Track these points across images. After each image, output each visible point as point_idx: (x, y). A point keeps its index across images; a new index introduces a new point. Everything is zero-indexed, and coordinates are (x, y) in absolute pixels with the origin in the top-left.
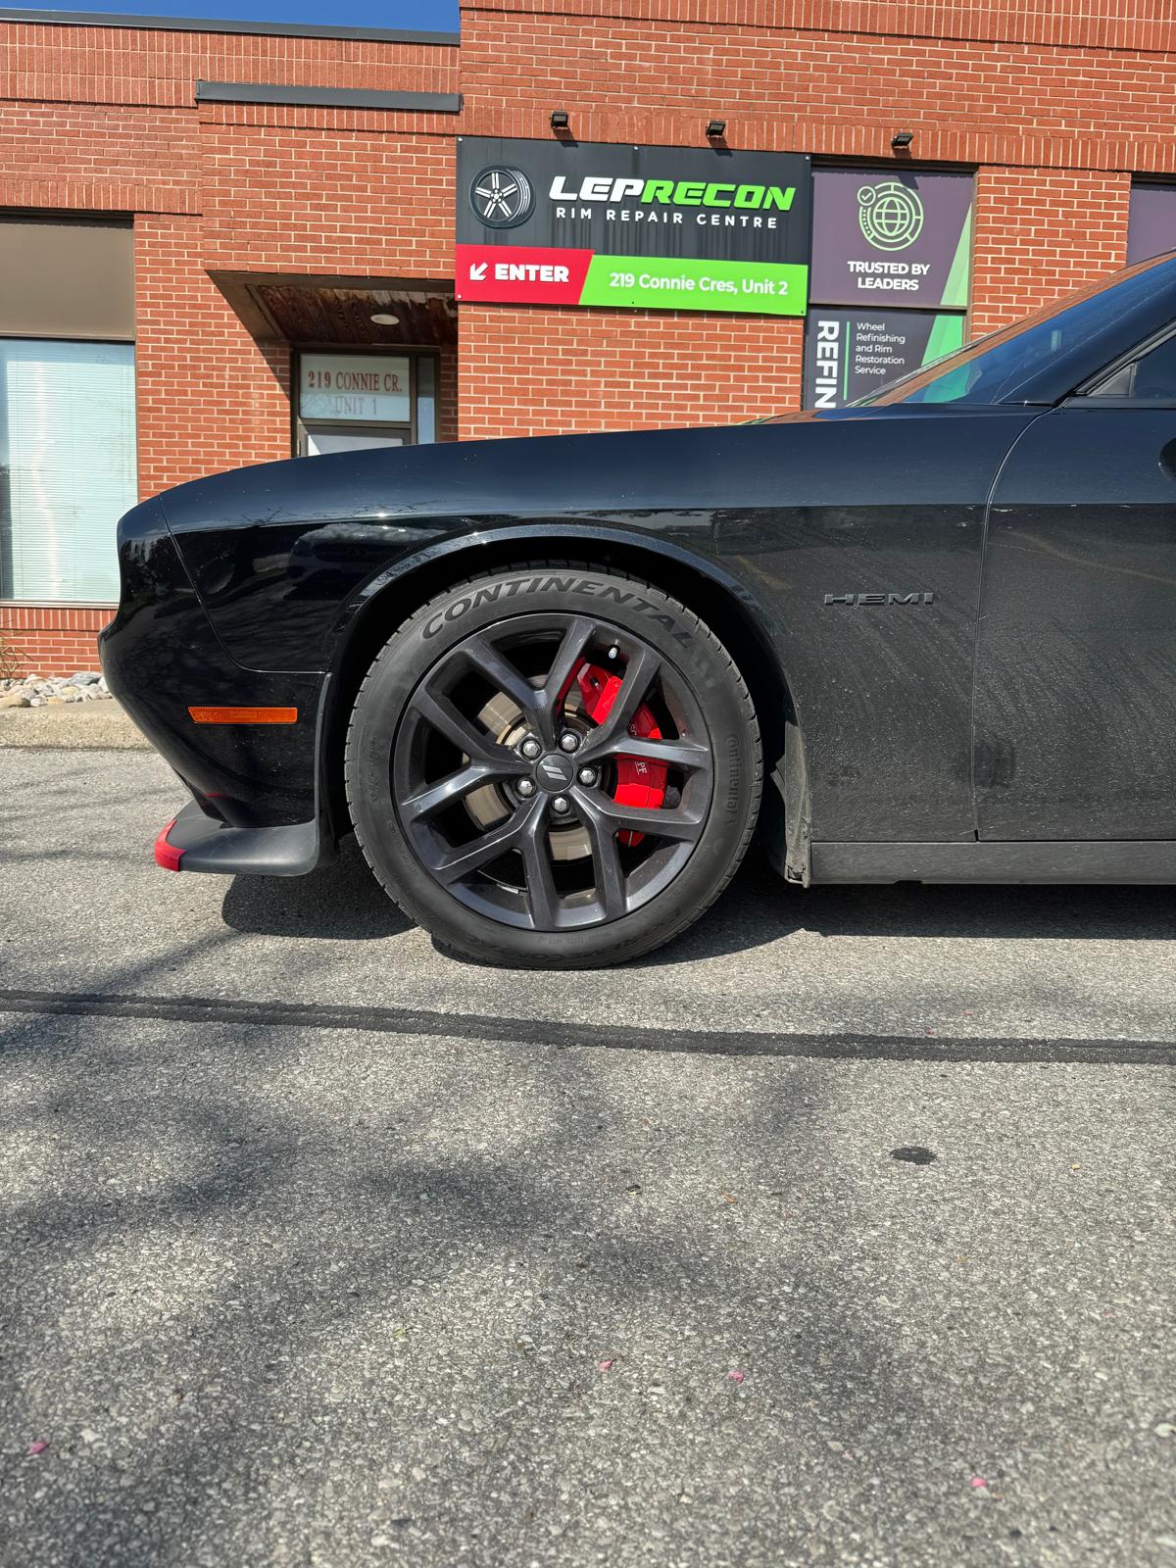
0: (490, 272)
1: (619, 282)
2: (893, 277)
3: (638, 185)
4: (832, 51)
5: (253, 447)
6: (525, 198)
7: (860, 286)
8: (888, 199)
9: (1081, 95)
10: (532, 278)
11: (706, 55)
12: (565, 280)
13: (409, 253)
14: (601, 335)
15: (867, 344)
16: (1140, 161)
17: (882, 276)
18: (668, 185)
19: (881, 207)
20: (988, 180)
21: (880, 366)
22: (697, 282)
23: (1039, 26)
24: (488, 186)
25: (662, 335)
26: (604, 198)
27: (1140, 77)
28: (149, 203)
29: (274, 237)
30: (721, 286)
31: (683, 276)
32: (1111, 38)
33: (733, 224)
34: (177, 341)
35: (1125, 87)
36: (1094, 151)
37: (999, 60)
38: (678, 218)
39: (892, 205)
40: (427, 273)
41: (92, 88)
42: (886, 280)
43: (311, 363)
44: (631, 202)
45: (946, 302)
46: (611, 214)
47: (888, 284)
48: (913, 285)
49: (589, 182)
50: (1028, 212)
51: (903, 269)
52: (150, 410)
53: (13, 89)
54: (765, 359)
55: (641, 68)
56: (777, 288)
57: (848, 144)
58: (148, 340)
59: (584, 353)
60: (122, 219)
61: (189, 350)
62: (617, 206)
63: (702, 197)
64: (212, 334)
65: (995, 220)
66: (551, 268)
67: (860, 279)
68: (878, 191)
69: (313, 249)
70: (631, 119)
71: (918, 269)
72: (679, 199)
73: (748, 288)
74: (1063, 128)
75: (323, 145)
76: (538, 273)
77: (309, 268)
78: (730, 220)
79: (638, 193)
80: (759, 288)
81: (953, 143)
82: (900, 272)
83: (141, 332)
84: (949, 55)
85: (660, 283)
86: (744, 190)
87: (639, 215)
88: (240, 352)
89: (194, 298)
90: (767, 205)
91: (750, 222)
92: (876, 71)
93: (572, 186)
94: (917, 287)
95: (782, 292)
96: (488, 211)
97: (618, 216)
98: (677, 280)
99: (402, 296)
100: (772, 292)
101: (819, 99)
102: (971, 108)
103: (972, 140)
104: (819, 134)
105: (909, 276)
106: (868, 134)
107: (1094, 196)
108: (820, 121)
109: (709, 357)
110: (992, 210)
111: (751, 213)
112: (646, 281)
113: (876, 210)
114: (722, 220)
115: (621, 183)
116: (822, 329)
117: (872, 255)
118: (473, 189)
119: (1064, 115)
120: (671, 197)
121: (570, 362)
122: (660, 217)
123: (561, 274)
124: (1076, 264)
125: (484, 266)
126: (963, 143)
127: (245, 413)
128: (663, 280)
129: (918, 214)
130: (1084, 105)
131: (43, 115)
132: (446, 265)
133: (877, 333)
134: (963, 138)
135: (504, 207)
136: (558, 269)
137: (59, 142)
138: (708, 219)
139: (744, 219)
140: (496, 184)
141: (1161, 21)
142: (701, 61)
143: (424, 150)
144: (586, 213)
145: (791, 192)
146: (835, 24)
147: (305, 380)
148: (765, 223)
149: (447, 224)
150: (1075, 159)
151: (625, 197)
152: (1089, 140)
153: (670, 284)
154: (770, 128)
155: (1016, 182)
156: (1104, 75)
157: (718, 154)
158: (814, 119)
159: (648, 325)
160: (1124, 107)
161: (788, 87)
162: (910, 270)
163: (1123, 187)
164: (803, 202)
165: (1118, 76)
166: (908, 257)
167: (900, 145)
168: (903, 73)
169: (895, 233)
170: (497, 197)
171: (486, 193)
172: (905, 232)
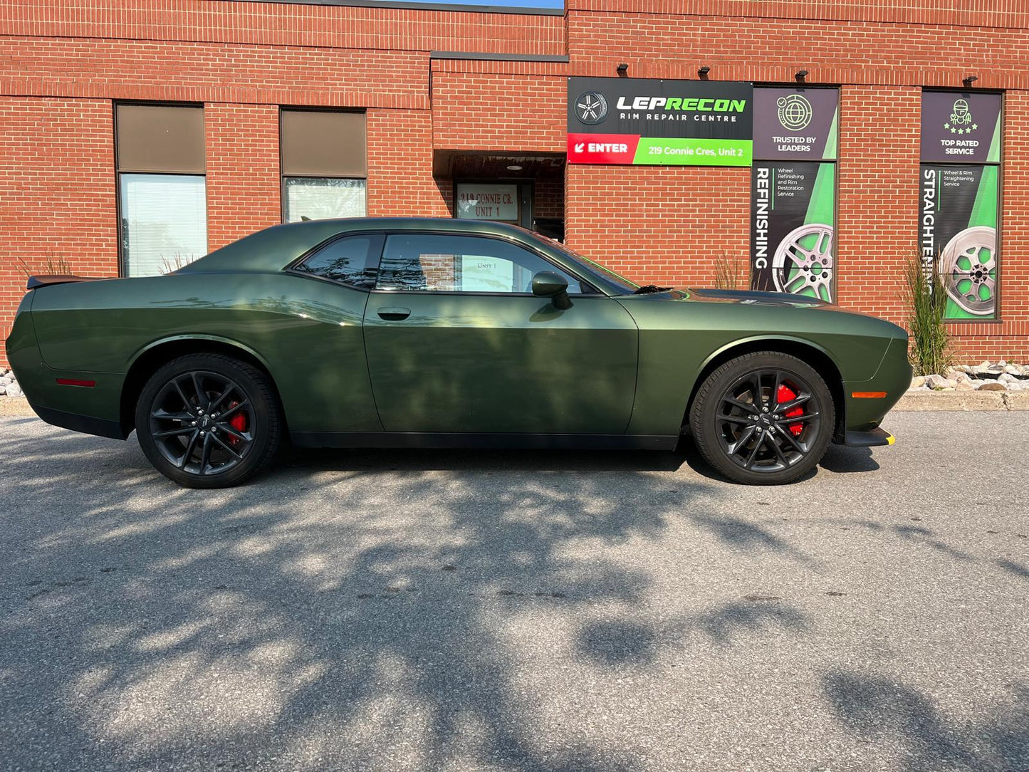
0: (586, 148)
1: (654, 151)
2: (797, 144)
3: (663, 100)
4: (764, 28)
6: (604, 109)
7: (779, 150)
8: (793, 104)
9: (894, 47)
10: (608, 150)
11: (698, 32)
12: (625, 151)
13: (542, 138)
14: (643, 179)
15: (784, 180)
16: (926, 81)
17: (791, 144)
18: (679, 100)
19: (790, 108)
20: (847, 93)
21: (791, 191)
22: (695, 150)
23: (871, 13)
24: (585, 103)
25: (676, 178)
26: (645, 108)
27: (924, 37)
28: (375, 102)
30: (708, 152)
31: (688, 148)
32: (909, 18)
33: (713, 120)
34: (390, 178)
35: (917, 42)
36: (902, 76)
37: (850, 31)
38: (684, 117)
39: (795, 107)
40: (552, 148)
42: (793, 146)
43: (463, 189)
44: (659, 110)
45: (825, 157)
47: (794, 148)
48: (807, 149)
49: (637, 100)
50: (868, 109)
51: (802, 140)
53: (300, 40)
54: (731, 190)
55: (663, 39)
56: (737, 153)
57: (772, 77)
58: (374, 177)
59: (635, 189)
60: (362, 110)
61: (397, 183)
62: (652, 112)
63: (697, 106)
65: (851, 114)
66: (617, 145)
67: (779, 146)
68: (788, 100)
70: (659, 65)
71: (809, 140)
72: (685, 108)
73: (722, 153)
74: (885, 64)
75: (496, 82)
76: (611, 148)
78: (711, 118)
79: (663, 105)
80: (727, 153)
81: (828, 74)
82: (800, 142)
83: (370, 173)
84: (825, 29)
85: (675, 151)
86: (718, 102)
87: (664, 117)
88: (425, 184)
89: (400, 154)
90: (731, 110)
91: (722, 119)
92: (787, 38)
93: (629, 102)
94: (809, 149)
95: (739, 155)
96: (585, 116)
97: (653, 117)
98: (684, 150)
100: (735, 155)
101: (756, 53)
102: (837, 55)
103: (838, 73)
104: (757, 71)
105: (805, 144)
106: (783, 71)
107: (903, 99)
108: (757, 64)
109: (701, 189)
110: (849, 109)
111: (723, 114)
113: (787, 110)
114: (707, 118)
115: (654, 100)
116: (760, 172)
117: (785, 133)
118: (577, 104)
119: (886, 57)
120: (680, 107)
121: (627, 194)
122: (675, 117)
123: (624, 148)
124: (894, 136)
125: (582, 145)
126: (833, 74)
128: (677, 150)
129: (809, 111)
130: (895, 52)
131: (316, 54)
132: (561, 144)
133: (789, 174)
134: (833, 71)
135: (593, 113)
136: (621, 145)
137: (325, 69)
138: (700, 118)
139: (719, 117)
140: (588, 101)
141: (934, 9)
142: (694, 35)
143: (550, 84)
144: (636, 116)
145: (743, 102)
146: (765, 14)
147: (459, 196)
148: (730, 119)
149: (563, 123)
150: (892, 80)
151: (656, 107)
152: (900, 70)
153: (681, 152)
154: (731, 68)
155: (861, 93)
156: (906, 37)
157: (703, 84)
158: (754, 64)
159: (668, 173)
160: (916, 53)
161: (740, 47)
162: (806, 141)
163: (918, 94)
164: (749, 107)
165: (913, 37)
166: (804, 134)
167: (800, 76)
168: (800, 38)
169: (797, 122)
170: (589, 108)
171: (583, 106)
172: (803, 120)
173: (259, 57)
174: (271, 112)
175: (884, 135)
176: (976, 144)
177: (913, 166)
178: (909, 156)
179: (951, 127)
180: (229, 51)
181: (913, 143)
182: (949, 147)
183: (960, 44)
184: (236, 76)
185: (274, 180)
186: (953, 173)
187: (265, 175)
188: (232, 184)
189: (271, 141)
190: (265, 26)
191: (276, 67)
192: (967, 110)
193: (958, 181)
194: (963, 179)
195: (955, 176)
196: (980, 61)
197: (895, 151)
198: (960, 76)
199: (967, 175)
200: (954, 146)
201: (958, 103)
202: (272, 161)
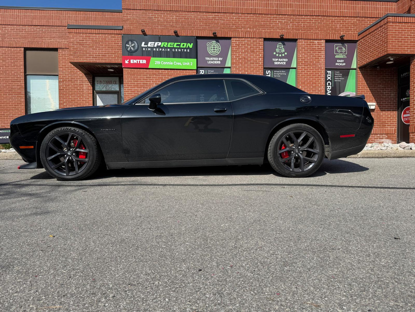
0: (129, 61)
1: (157, 63)
2: (215, 61)
3: (160, 43)
4: (200, 16)
5: (84, 97)
6: (136, 46)
7: (208, 63)
8: (213, 45)
9: (252, 23)
10: (138, 62)
11: (174, 17)
12: (145, 63)
13: (113, 58)
14: (153, 74)
16: (265, 36)
18: (166, 43)
19: (212, 47)
20: (234, 41)
22: (173, 63)
23: (242, 10)
24: (129, 44)
25: (167, 74)
26: (153, 46)
27: (264, 19)
28: (61, 46)
29: (84, 55)
30: (178, 64)
31: (170, 62)
32: (258, 12)
33: (180, 51)
34: (67, 75)
35: (261, 21)
36: (255, 34)
37: (234, 17)
38: (169, 50)
39: (214, 46)
40: (116, 62)
41: (49, 23)
42: (213, 61)
43: (97, 79)
44: (158, 47)
45: (226, 66)
46: (154, 49)
47: (214, 62)
48: (219, 62)
49: (150, 43)
50: (242, 47)
52: (61, 89)
53: (32, 23)
55: (160, 20)
56: (190, 64)
57: (204, 34)
58: (61, 75)
59: (150, 77)
60: (56, 50)
61: (70, 77)
62: (156, 48)
63: (173, 46)
64: (75, 73)
65: (235, 49)
66: (142, 60)
67: (208, 61)
68: (211, 43)
69: (92, 57)
70: (158, 30)
71: (220, 59)
72: (169, 46)
73: (184, 64)
74: (249, 30)
75: (94, 36)
76: (140, 61)
77: (91, 61)
78: (179, 50)
79: (160, 45)
80: (186, 64)
81: (226, 33)
82: (216, 60)
83: (60, 73)
84: (224, 16)
86: (182, 44)
87: (160, 49)
88: (81, 77)
90: (187, 47)
91: (184, 50)
92: (209, 19)
93: (146, 44)
94: (220, 63)
95: (191, 65)
96: (129, 49)
97: (156, 50)
98: (169, 63)
99: (113, 66)
100: (189, 65)
101: (197, 25)
102: (229, 26)
103: (230, 33)
104: (198, 32)
105: (218, 60)
106: (208, 32)
107: (256, 43)
108: (198, 30)
110: (235, 47)
111: (184, 49)
112: (162, 63)
113: (211, 47)
114: (178, 50)
115: (156, 43)
116: (201, 72)
117: (210, 56)
118: (126, 45)
119: (249, 27)
120: (167, 46)
121: (147, 79)
122: (165, 50)
123: (145, 62)
124: (253, 57)
125: (128, 60)
126: (228, 33)
127: (82, 90)
128: (166, 63)
129: (220, 48)
130: (253, 25)
131: (38, 28)
132: (120, 60)
133: (212, 72)
135: (132, 48)
136: (144, 60)
137: (41, 34)
138: (175, 50)
139: (183, 50)
141: (268, 8)
142: (172, 18)
143: (115, 37)
144: (149, 49)
145: (192, 44)
146: (200, 10)
147: (96, 83)
148: (187, 50)
149: (120, 52)
150: (251, 36)
152: (254, 32)
154: (187, 31)
155: (239, 41)
156: (257, 19)
157: (176, 37)
158: (197, 29)
159: (164, 72)
160: (261, 25)
161: (191, 23)
162: (218, 59)
163: (262, 41)
165: (260, 19)
166: (218, 56)
167: (214, 34)
168: (215, 20)
169: (215, 52)
170: (130, 46)
171: (128, 46)
172: (217, 51)
173: (16, 30)
174: (21, 50)
175: (249, 57)
176: (287, 60)
177: (260, 69)
178: (259, 65)
179: (276, 54)
180: (5, 27)
181: (261, 60)
182: (276, 61)
183: (279, 22)
184: (7, 37)
185: (22, 76)
186: (277, 72)
187: (18, 74)
188: (5, 78)
189: (21, 61)
190: (19, 18)
191: (23, 33)
192: (283, 47)
193: (279, 75)
194: (281, 74)
195: (278, 73)
196: (287, 28)
197: (253, 63)
198: (279, 34)
199: (283, 72)
200: (278, 61)
201: (279, 45)
202: (21, 69)
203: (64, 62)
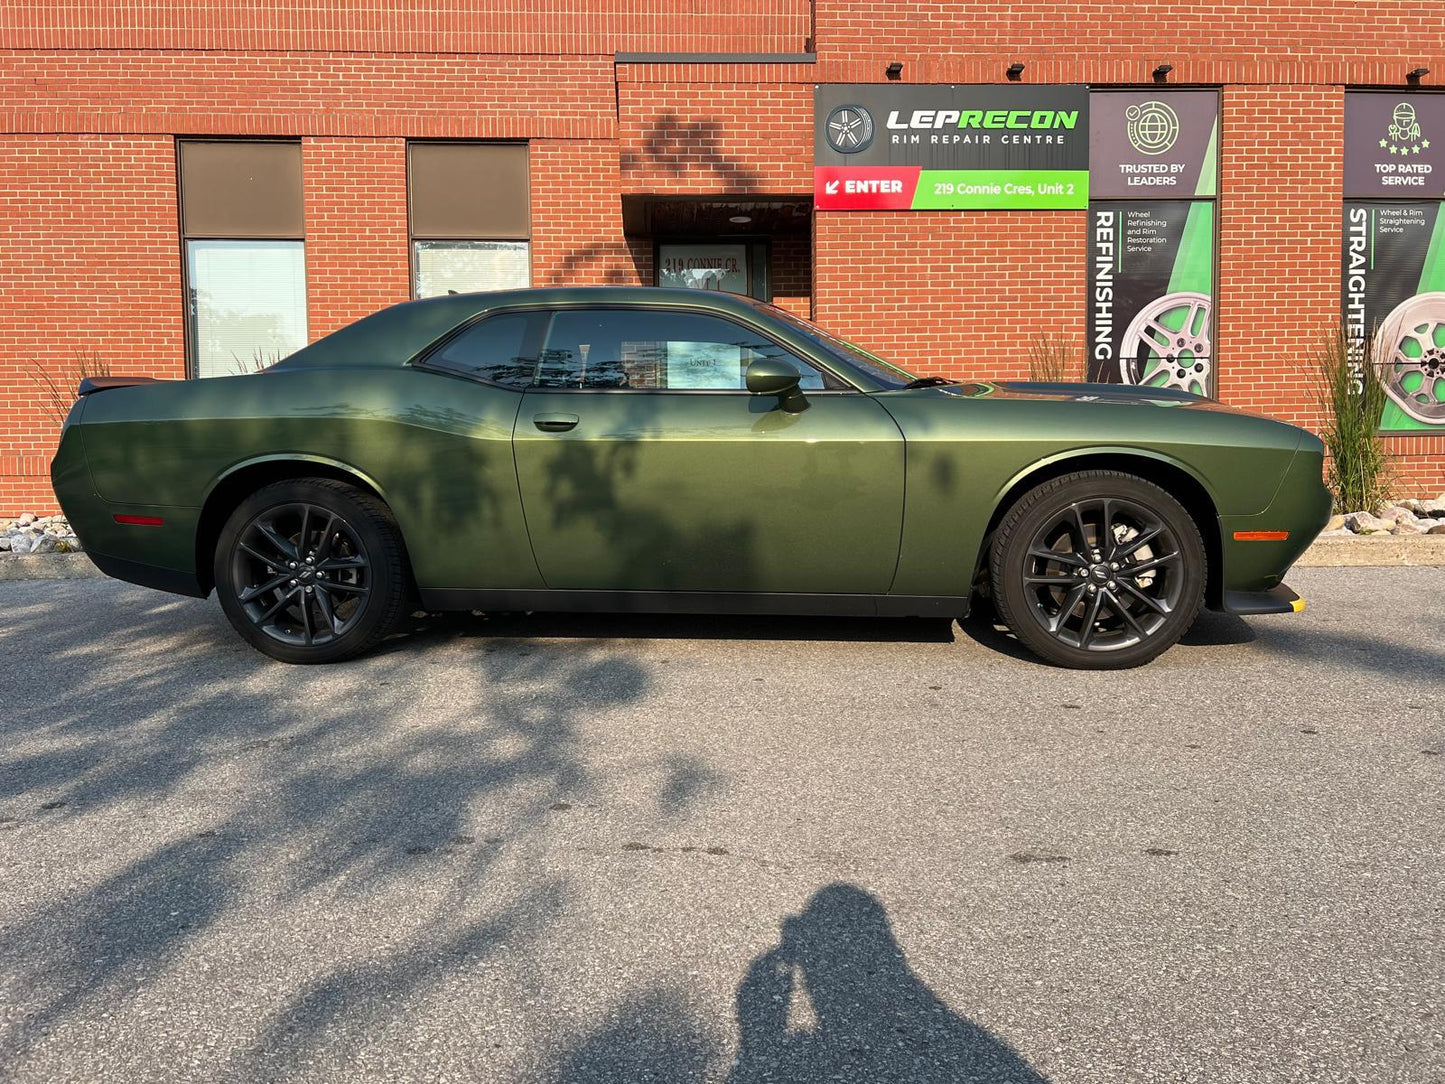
1: (942, 190)
2: (1155, 175)
3: (955, 114)
6: (868, 129)
7: (1130, 184)
8: (1150, 115)
9: (1301, 27)
10: (874, 190)
11: (1007, 12)
12: (900, 190)
13: (778, 175)
14: (927, 231)
15: (1136, 228)
16: (1351, 76)
17: (1147, 175)
18: (979, 114)
19: (1145, 121)
20: (1231, 96)
21: (1148, 244)
22: (1003, 188)
24: (839, 121)
25: (976, 229)
26: (929, 126)
27: (1349, 12)
28: (542, 130)
30: (1022, 190)
31: (992, 183)
34: (563, 239)
35: (1336, 20)
36: (1314, 71)
38: (986, 139)
39: (1153, 119)
40: (791, 189)
41: (496, 42)
42: (1150, 178)
43: (668, 252)
44: (950, 129)
45: (1198, 193)
47: (1152, 181)
48: (1171, 181)
49: (917, 115)
50: (1263, 120)
51: (1164, 169)
53: (434, 44)
54: (1057, 244)
55: (955, 25)
56: (1066, 190)
57: (1119, 75)
58: (541, 238)
59: (915, 245)
60: (522, 144)
62: (939, 132)
63: (1005, 122)
65: (1237, 128)
66: (888, 182)
67: (1129, 179)
68: (1142, 109)
70: (948, 64)
71: (1174, 168)
72: (988, 124)
73: (1042, 190)
74: (1289, 53)
76: (878, 186)
78: (1027, 140)
79: (955, 121)
80: (1051, 190)
81: (1202, 70)
82: (1162, 171)
83: (536, 231)
85: (974, 190)
86: (1037, 115)
87: (956, 139)
88: (614, 245)
89: (577, 204)
90: (1056, 126)
91: (1043, 140)
92: (1140, 18)
93: (904, 118)
94: (1175, 182)
95: (1070, 192)
96: (840, 140)
97: (940, 140)
98: (987, 187)
99: (763, 206)
100: (1062, 193)
101: (1094, 41)
102: (1216, 42)
103: (1217, 66)
104: (1096, 68)
105: (1169, 174)
106: (1135, 66)
107: (1316, 104)
108: (1096, 58)
109: (1012, 245)
110: (1235, 120)
111: (1044, 132)
112: (962, 189)
113: (1141, 123)
114: (1021, 140)
115: (942, 114)
116: (1100, 218)
117: (1137, 158)
118: (828, 125)
119: (1289, 43)
120: (981, 123)
121: (903, 253)
122: (973, 139)
123: (897, 186)
124: (1304, 159)
125: (837, 183)
126: (1210, 69)
128: (976, 187)
129: (1174, 125)
130: (1305, 35)
131: (457, 64)
132: (806, 183)
133: (1143, 219)
134: (1210, 65)
135: (852, 137)
136: (894, 182)
137: (469, 85)
138: (1010, 139)
139: (1039, 137)
140: (845, 119)
142: (1001, 17)
143: (788, 96)
144: (915, 139)
145: (1075, 114)
148: (1055, 140)
149: (807, 151)
150: (1299, 77)
151: (945, 124)
152: (1311, 62)
153: (982, 190)
154: (1057, 64)
155: (1253, 96)
156: (1319, 12)
157: (1014, 89)
158: (1091, 57)
159: (964, 221)
160: (1337, 35)
161: (1070, 33)
162: (1169, 169)
163: (1339, 97)
164: (1083, 122)
165: (1331, 12)
166: (1166, 159)
167: (1160, 74)
168: (1161, 18)
169: (1156, 141)
170: (846, 128)
171: (837, 126)
172: (1165, 139)
173: (377, 70)
174: (395, 148)
175: (1288, 159)
176: (1428, 169)
177: (1331, 205)
178: (1327, 189)
179: (1389, 145)
180: (335, 62)
181: (1333, 169)
182: (1388, 174)
183: (1402, 21)
184: (346, 98)
185: (399, 244)
186: (1393, 213)
187: (387, 237)
188: (340, 251)
189: (395, 190)
190: (385, 26)
191: (400, 84)
192: (1413, 118)
193: (1400, 226)
194: (1408, 222)
195: (1397, 217)
196: (1432, 45)
197: (1305, 182)
198: (1403, 68)
199: (1414, 215)
200: (1395, 173)
201: (1401, 109)
202: (396, 217)
203: (549, 191)
